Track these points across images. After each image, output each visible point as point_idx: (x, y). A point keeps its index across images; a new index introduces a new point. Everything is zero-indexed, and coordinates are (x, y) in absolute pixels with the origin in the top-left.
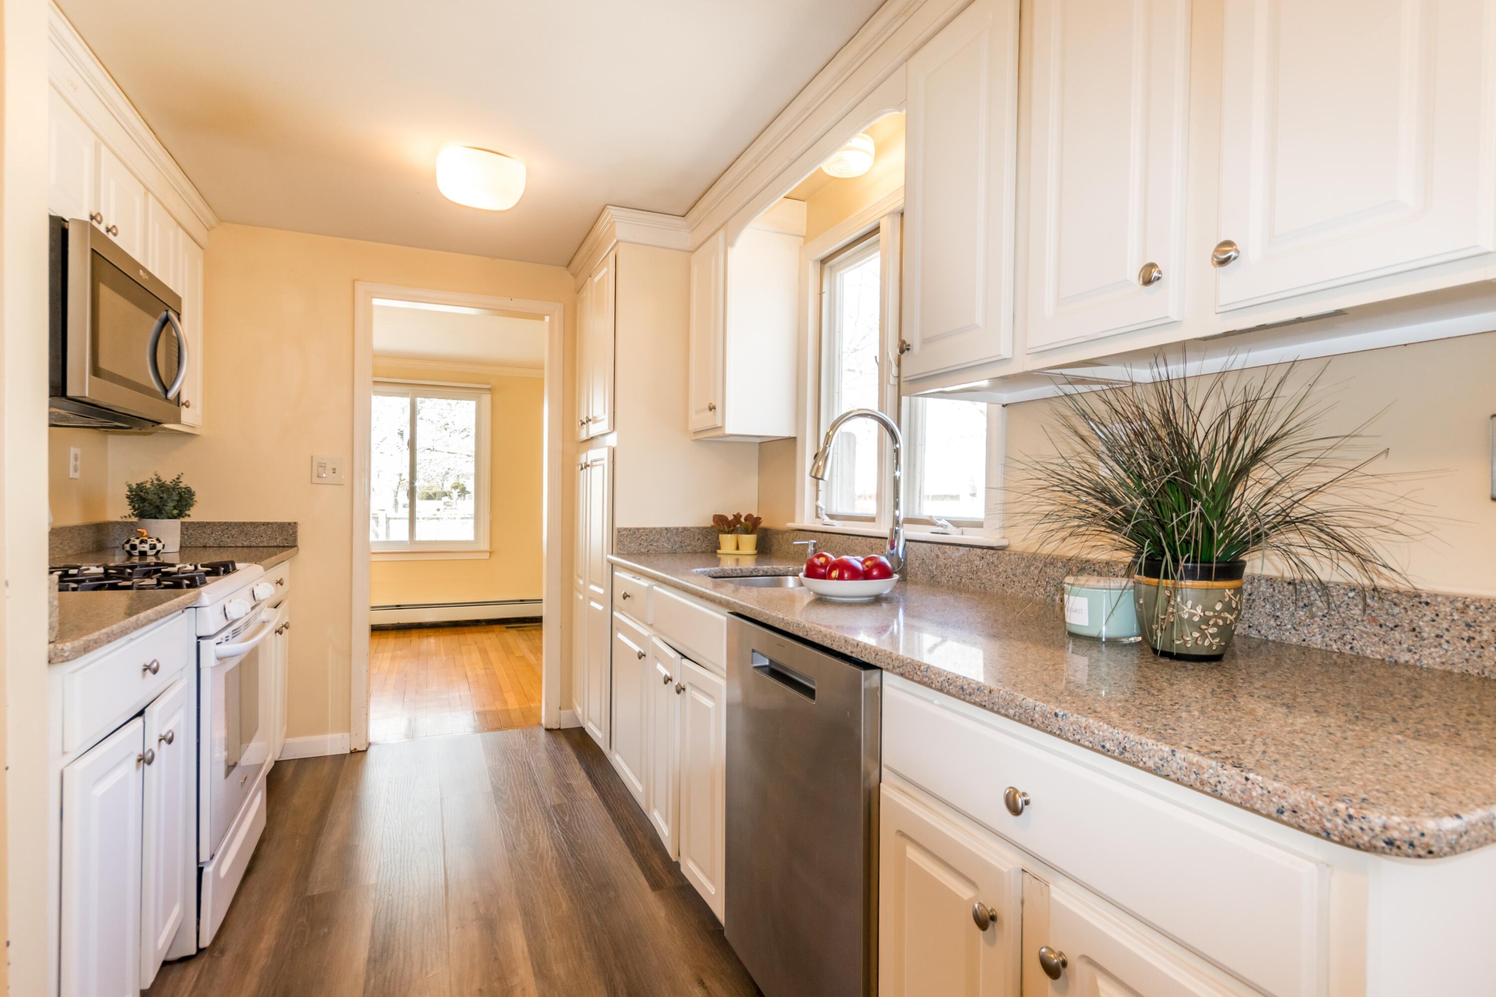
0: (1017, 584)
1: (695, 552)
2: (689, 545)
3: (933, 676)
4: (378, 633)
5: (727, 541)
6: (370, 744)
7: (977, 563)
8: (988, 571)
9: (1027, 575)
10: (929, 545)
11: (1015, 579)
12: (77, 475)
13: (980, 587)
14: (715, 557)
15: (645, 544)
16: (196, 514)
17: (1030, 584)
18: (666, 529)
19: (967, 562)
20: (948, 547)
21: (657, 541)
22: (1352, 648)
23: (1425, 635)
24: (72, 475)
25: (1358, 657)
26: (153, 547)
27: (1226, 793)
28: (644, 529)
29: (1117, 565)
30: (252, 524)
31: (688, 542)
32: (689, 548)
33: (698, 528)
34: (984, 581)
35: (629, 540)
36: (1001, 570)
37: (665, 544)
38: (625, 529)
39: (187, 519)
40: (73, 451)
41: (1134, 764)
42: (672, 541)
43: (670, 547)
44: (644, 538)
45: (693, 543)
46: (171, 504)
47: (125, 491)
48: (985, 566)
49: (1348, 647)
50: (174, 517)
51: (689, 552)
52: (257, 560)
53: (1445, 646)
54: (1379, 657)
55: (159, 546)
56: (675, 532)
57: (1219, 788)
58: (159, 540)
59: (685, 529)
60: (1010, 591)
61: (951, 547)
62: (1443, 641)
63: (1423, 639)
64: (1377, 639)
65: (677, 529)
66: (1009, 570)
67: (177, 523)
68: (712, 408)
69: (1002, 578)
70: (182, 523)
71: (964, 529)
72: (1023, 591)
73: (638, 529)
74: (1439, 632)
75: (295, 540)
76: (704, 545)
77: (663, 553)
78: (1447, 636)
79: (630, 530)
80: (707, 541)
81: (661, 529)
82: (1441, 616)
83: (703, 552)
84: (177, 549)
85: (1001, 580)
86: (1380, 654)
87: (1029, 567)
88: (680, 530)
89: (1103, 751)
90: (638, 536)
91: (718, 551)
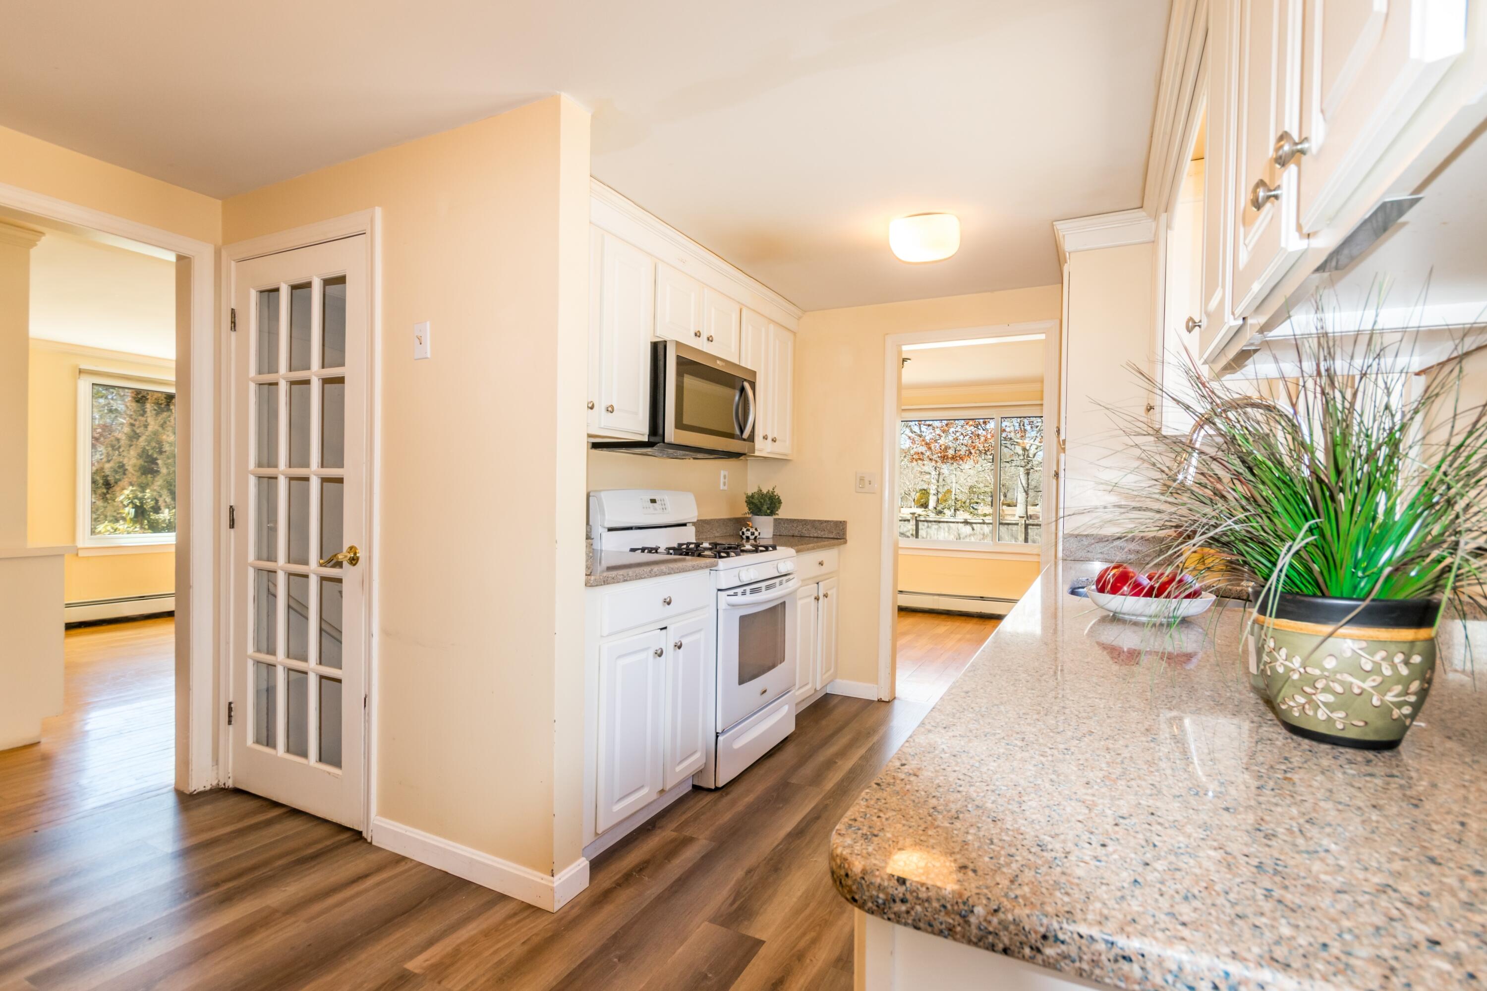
4: (903, 613)
6: (895, 698)
12: (725, 488)
16: (783, 513)
24: (722, 487)
26: (753, 534)
30: (819, 521)
39: (776, 517)
40: (723, 473)
46: (765, 507)
47: (744, 499)
50: (768, 515)
52: (791, 545)
55: (756, 534)
58: (756, 530)
67: (770, 519)
70: (775, 520)
75: (844, 534)
84: (771, 536)
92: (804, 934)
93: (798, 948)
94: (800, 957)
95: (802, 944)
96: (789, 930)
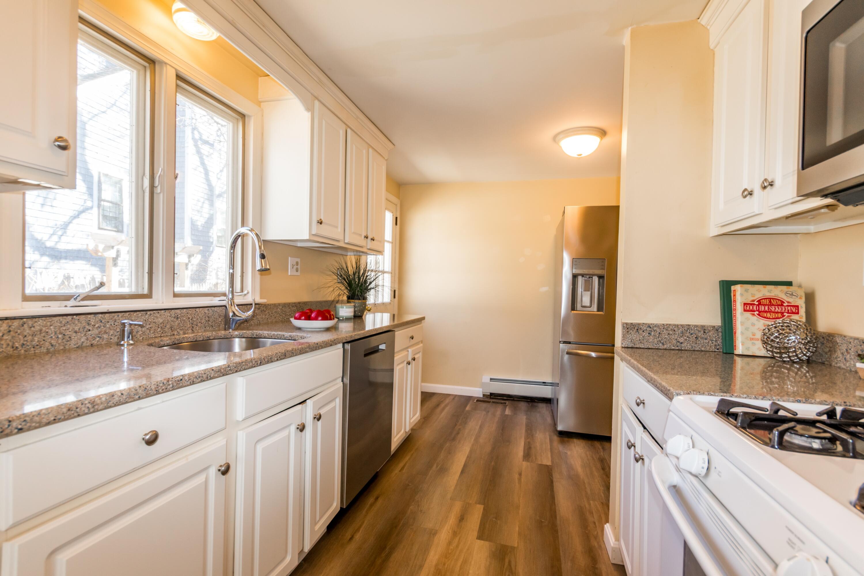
0: (273, 317)
8: (261, 314)
9: (276, 312)
13: (258, 322)
17: (277, 316)
34: (259, 319)
36: (266, 313)
60: (270, 321)
66: (270, 312)
69: (267, 316)
72: (275, 319)
87: (277, 309)
92: (457, 546)
93: (458, 538)
94: (455, 534)
95: (456, 540)
96: (467, 547)
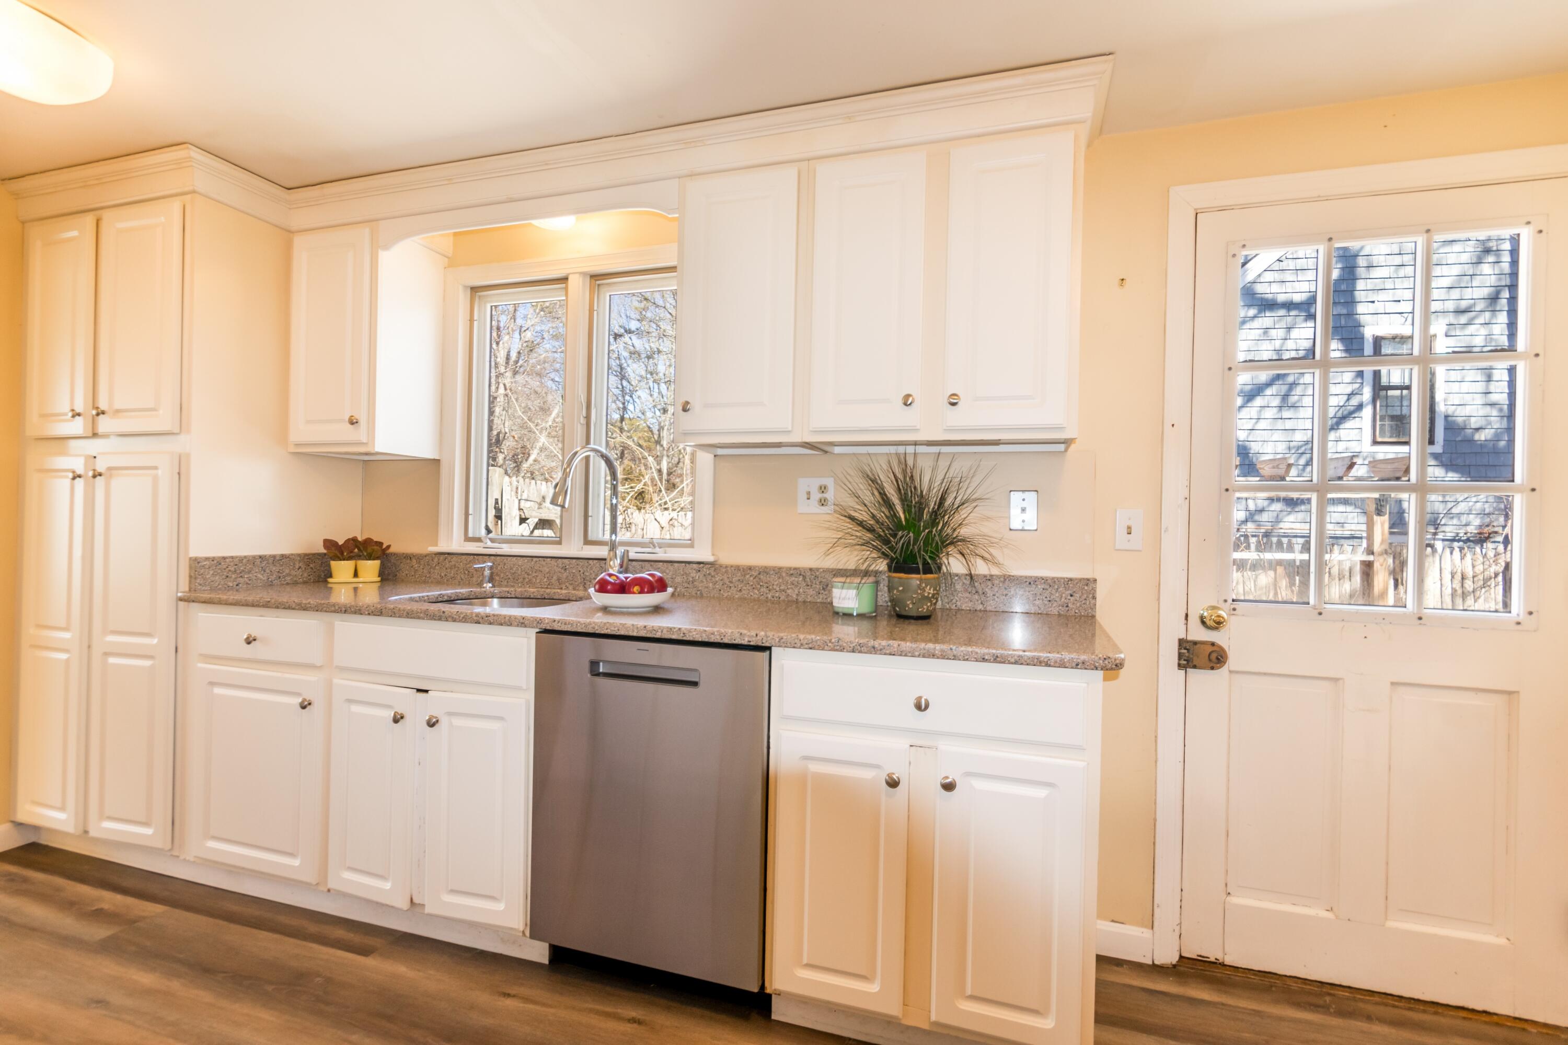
0: (732, 588)
1: (295, 583)
2: (289, 575)
3: (845, 644)
5: (342, 570)
7: (693, 574)
8: (704, 580)
9: (742, 582)
10: (640, 563)
11: (731, 585)
13: (696, 594)
14: (327, 587)
15: (233, 576)
17: (745, 588)
18: (260, 557)
19: (683, 575)
20: (661, 564)
21: (249, 572)
22: (956, 606)
23: (988, 595)
25: (959, 610)
27: (1052, 664)
28: (232, 557)
29: (818, 571)
31: (287, 571)
32: (288, 578)
33: (299, 555)
34: (700, 588)
35: (211, 572)
36: (717, 579)
37: (259, 575)
38: (207, 559)
41: (1003, 663)
42: (268, 571)
43: (265, 578)
44: (233, 569)
45: (294, 573)
48: (701, 577)
49: (954, 606)
51: (288, 584)
53: (997, 599)
54: (968, 609)
56: (271, 561)
57: (1049, 662)
59: (282, 556)
60: (726, 595)
61: (665, 564)
62: (995, 597)
63: (987, 597)
64: (967, 600)
65: (274, 557)
66: (726, 579)
68: (353, 422)
69: (718, 585)
71: (667, 549)
72: (739, 593)
73: (224, 558)
74: (994, 593)
76: (306, 575)
77: (257, 587)
78: (997, 595)
79: (213, 559)
80: (310, 570)
81: (254, 557)
82: (995, 585)
83: (305, 583)
85: (717, 586)
86: (969, 607)
87: (745, 576)
88: (278, 558)
89: (984, 660)
90: (225, 567)
91: (330, 580)
